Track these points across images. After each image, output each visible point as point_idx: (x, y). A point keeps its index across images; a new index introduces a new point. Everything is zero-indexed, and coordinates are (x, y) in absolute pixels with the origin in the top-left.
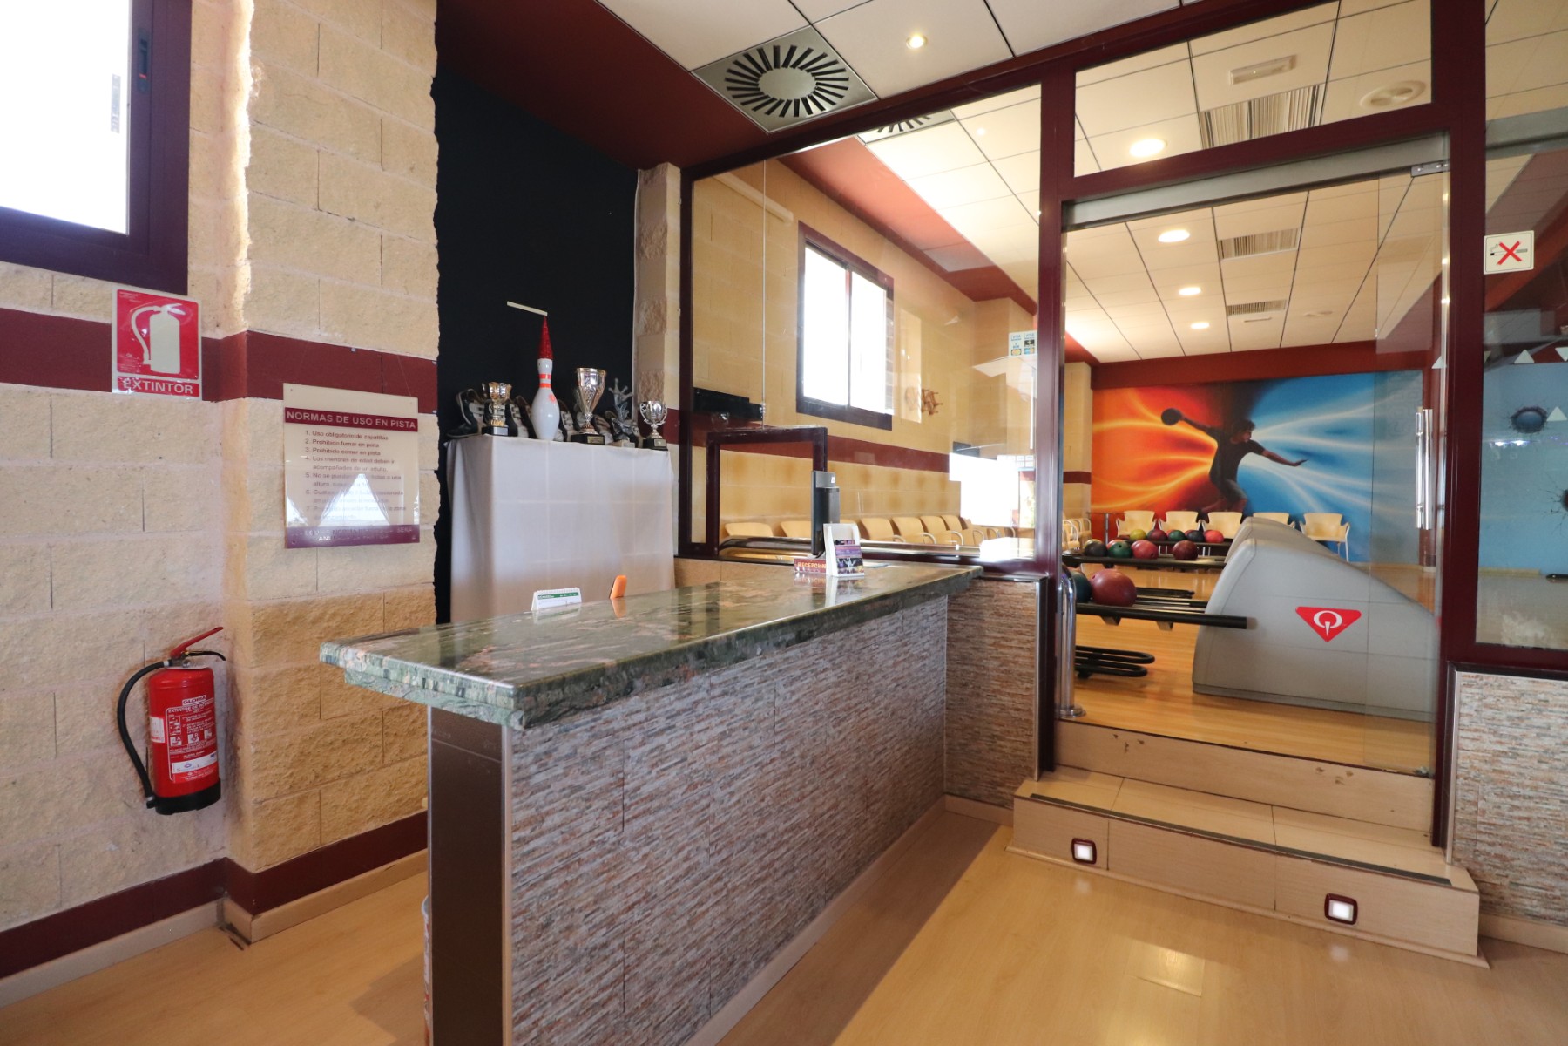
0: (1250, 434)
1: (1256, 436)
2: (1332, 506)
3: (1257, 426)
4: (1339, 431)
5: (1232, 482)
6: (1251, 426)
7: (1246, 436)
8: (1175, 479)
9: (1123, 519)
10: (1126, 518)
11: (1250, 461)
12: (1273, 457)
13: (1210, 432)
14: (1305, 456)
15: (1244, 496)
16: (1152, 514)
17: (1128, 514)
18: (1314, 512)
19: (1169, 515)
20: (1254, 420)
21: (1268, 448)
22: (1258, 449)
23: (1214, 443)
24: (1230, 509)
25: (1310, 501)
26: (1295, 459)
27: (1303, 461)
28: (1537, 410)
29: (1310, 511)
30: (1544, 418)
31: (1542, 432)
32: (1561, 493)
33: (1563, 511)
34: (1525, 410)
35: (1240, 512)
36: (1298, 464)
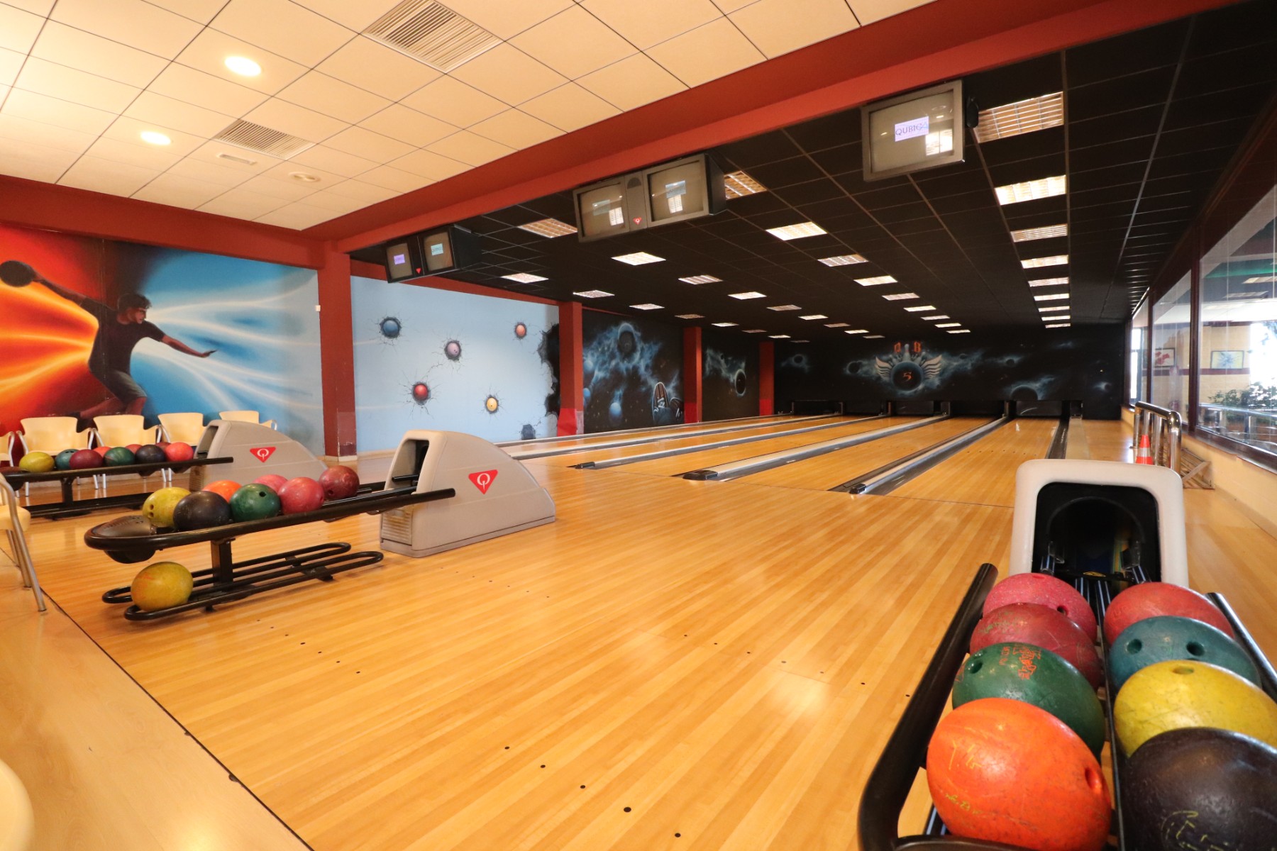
0: (144, 313)
1: (153, 316)
2: (247, 403)
3: (152, 304)
4: (247, 321)
5: (123, 375)
6: (144, 304)
7: (138, 316)
11: (145, 348)
12: (175, 345)
13: (86, 305)
14: (214, 347)
15: (142, 393)
18: (227, 410)
19: (26, 423)
20: (148, 296)
21: (169, 333)
22: (157, 334)
23: (94, 321)
24: (123, 411)
25: (223, 398)
26: (202, 349)
27: (212, 352)
29: (225, 409)
30: (399, 327)
31: (399, 338)
32: (411, 387)
33: (413, 401)
34: (388, 319)
35: (142, 414)
36: (206, 355)
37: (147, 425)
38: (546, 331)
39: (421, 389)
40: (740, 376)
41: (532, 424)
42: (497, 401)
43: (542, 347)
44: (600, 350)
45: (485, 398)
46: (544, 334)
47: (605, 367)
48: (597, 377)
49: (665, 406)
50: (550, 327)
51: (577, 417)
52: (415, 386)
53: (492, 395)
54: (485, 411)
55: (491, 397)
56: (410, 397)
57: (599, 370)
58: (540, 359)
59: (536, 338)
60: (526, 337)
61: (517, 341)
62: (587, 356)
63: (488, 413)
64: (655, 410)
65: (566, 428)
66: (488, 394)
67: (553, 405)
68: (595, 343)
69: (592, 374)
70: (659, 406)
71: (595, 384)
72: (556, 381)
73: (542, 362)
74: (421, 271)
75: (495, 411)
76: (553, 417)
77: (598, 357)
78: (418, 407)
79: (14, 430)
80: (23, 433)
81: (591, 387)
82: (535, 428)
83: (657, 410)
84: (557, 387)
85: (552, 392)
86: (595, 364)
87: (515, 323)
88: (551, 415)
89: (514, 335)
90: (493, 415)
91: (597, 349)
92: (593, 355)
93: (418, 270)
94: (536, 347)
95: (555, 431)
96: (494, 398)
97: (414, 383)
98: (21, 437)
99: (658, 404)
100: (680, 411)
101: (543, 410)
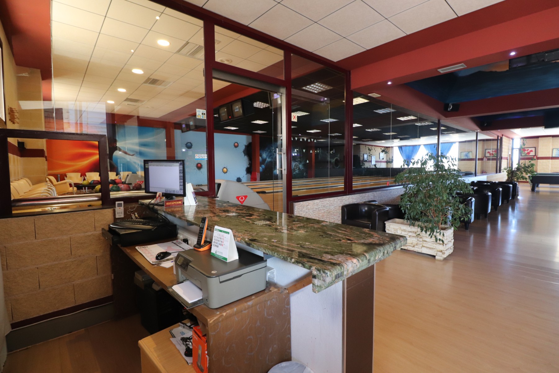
0: (116, 144)
3: (118, 141)
4: (144, 145)
5: (111, 161)
6: (116, 141)
8: (88, 160)
9: (66, 177)
10: (67, 176)
12: (124, 152)
14: (135, 153)
15: (116, 166)
16: (80, 174)
17: (69, 175)
19: (87, 174)
20: (117, 139)
21: (123, 149)
22: (120, 150)
24: (111, 171)
26: (132, 154)
28: (190, 143)
29: (138, 171)
30: (192, 145)
31: (192, 149)
32: (196, 164)
33: (197, 169)
34: (188, 143)
35: (116, 172)
36: (133, 155)
37: (117, 175)
38: (246, 145)
39: (199, 165)
40: (336, 160)
41: (241, 177)
42: (227, 169)
43: (245, 150)
44: (269, 151)
45: (222, 168)
46: (246, 146)
47: (271, 157)
48: (268, 161)
49: (299, 171)
50: (248, 143)
51: (257, 175)
52: (197, 164)
53: (225, 167)
54: (222, 172)
55: (224, 168)
56: (196, 168)
57: (269, 158)
58: (244, 155)
59: (242, 147)
60: (238, 147)
61: (235, 149)
62: (263, 153)
63: (223, 173)
64: (294, 173)
65: (253, 179)
66: (223, 167)
67: (249, 170)
68: (267, 149)
69: (265, 160)
70: (296, 172)
71: (267, 164)
72: (250, 162)
73: (245, 156)
74: (231, 118)
75: (226, 172)
76: (249, 175)
77: (268, 154)
78: (198, 171)
79: (84, 176)
80: (86, 176)
81: (265, 164)
82: (242, 179)
83: (295, 173)
84: (250, 164)
85: (249, 166)
86: (267, 156)
87: (234, 142)
88: (248, 174)
89: (233, 147)
90: (225, 174)
91: (268, 151)
92: (266, 153)
93: (230, 117)
94: (242, 150)
95: (250, 180)
96: (226, 168)
97: (197, 163)
98: (85, 177)
99: (295, 171)
100: (306, 174)
101: (245, 172)
